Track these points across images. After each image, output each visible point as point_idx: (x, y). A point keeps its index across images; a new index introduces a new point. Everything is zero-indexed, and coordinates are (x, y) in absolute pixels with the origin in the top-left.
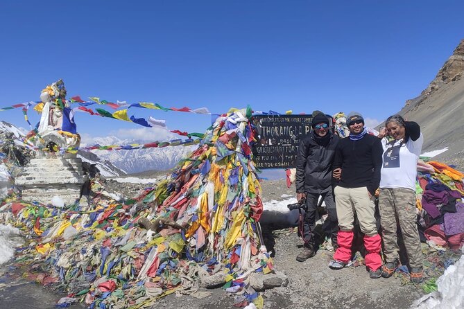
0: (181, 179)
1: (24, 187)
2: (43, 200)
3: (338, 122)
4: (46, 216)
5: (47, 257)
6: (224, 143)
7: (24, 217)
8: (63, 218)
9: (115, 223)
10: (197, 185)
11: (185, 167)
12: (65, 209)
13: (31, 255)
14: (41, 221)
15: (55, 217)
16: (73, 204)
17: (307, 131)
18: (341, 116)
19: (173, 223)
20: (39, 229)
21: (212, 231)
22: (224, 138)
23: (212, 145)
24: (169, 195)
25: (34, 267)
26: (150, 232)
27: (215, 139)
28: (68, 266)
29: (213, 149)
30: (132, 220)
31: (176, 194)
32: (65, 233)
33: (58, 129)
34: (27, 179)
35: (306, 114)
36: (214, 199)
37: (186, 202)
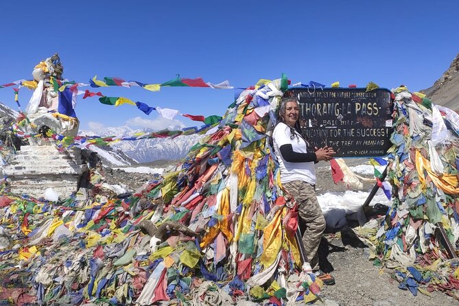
0: (195, 170)
1: (13, 177)
2: (34, 192)
3: (398, 97)
4: (36, 213)
5: (30, 265)
6: (252, 124)
7: (11, 213)
8: (54, 215)
9: (112, 224)
10: (216, 178)
11: (200, 155)
12: (59, 203)
13: (13, 262)
14: (29, 218)
15: (46, 214)
16: (69, 198)
17: (357, 110)
18: (402, 91)
19: (184, 229)
20: (28, 227)
21: (235, 239)
22: (251, 118)
23: (236, 127)
24: (179, 191)
25: (12, 278)
26: (154, 240)
27: (239, 118)
28: (48, 282)
29: (236, 131)
30: (133, 221)
31: (188, 190)
32: (55, 234)
33: (53, 111)
34: (16, 168)
35: (358, 87)
36: (238, 197)
37: (201, 201)
